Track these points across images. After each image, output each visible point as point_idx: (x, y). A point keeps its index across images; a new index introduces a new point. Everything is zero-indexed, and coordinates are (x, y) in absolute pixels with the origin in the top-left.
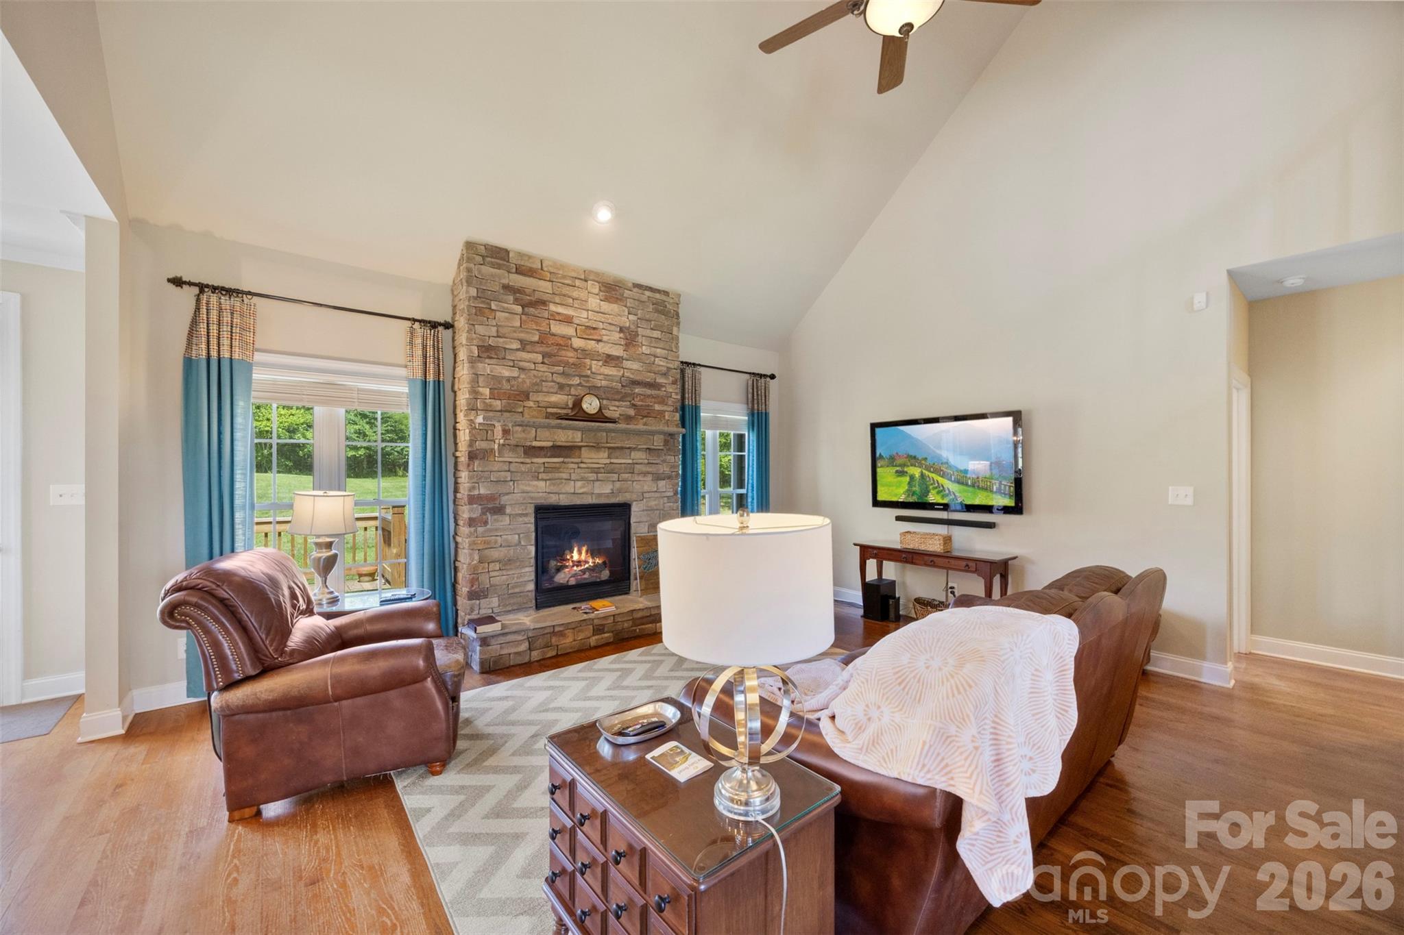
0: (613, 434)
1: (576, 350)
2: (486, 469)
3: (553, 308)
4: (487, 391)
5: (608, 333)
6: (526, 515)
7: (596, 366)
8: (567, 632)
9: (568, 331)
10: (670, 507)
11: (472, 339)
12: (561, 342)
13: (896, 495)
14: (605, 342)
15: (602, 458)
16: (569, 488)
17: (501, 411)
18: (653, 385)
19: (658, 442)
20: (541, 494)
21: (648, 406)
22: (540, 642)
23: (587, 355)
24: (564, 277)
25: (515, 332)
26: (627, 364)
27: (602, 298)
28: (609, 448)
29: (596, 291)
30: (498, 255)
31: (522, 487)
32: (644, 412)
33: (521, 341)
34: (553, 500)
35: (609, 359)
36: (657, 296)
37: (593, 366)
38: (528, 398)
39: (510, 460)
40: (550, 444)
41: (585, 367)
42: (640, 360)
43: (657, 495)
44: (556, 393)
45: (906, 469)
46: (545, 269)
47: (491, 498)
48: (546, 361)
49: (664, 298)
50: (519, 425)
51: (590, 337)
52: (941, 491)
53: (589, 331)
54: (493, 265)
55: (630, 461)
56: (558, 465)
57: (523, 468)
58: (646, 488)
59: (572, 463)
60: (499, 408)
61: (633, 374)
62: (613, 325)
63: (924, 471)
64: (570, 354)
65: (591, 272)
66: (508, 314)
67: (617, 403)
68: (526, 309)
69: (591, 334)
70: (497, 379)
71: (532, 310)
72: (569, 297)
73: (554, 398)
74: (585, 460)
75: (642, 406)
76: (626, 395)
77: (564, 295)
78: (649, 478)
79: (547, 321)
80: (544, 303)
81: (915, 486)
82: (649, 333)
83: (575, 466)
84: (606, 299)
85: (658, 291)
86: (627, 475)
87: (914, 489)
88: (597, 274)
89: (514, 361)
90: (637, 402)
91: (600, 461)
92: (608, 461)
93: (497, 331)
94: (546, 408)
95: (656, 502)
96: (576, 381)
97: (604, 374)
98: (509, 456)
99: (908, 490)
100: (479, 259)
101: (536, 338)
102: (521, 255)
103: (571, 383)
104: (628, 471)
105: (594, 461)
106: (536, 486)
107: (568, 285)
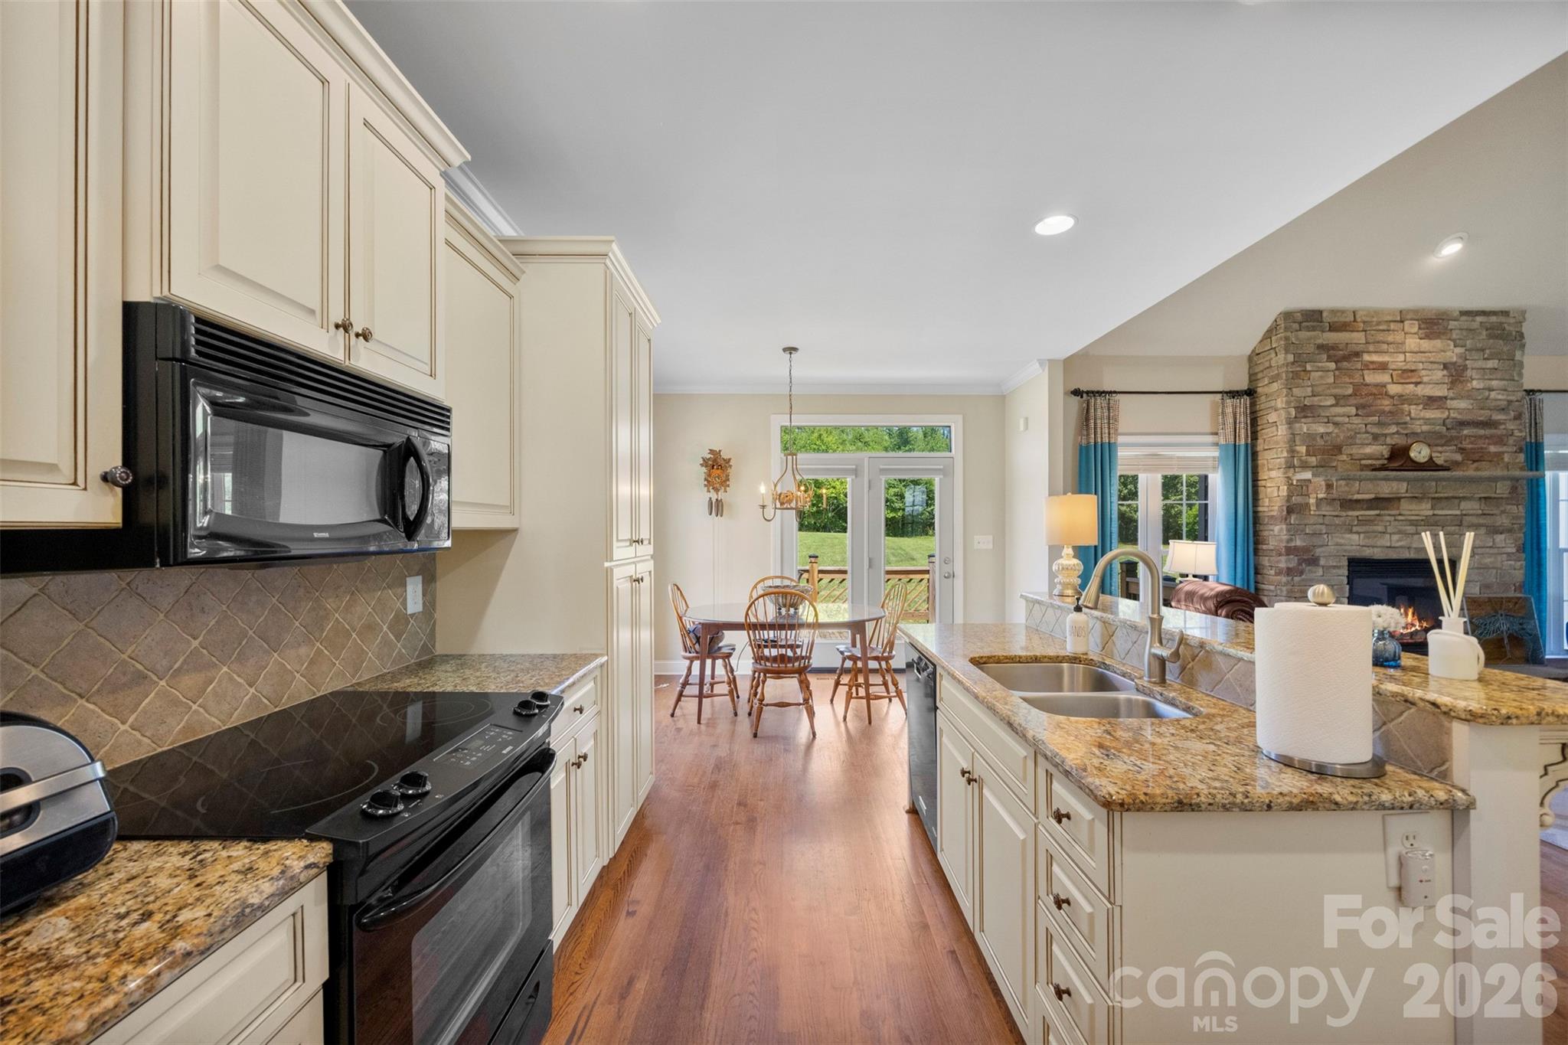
0: (1444, 483)
1: (1392, 397)
2: (1302, 522)
3: (1366, 357)
4: (1303, 449)
5: (1429, 373)
6: (1339, 567)
7: (1414, 410)
9: (1384, 378)
10: (1511, 565)
11: (1291, 402)
12: (1375, 391)
14: (1425, 383)
15: (1425, 509)
16: (1385, 541)
17: (1317, 467)
18: (1487, 424)
19: (1505, 489)
20: (1354, 547)
21: (1481, 448)
23: (1405, 400)
24: (1379, 323)
25: (1329, 388)
26: (1452, 404)
27: (1422, 336)
28: (1433, 498)
29: (1415, 329)
30: (1312, 318)
31: (1336, 540)
32: (1475, 456)
33: (1335, 396)
34: (1368, 553)
35: (1431, 401)
36: (1493, 319)
37: (1412, 411)
38: (1340, 452)
39: (1324, 513)
40: (1371, 496)
41: (1403, 413)
42: (1469, 397)
43: (1492, 551)
44: (1370, 444)
46: (1359, 320)
47: (1306, 550)
48: (1360, 413)
49: (1503, 319)
50: (1344, 479)
51: (1407, 381)
53: (1407, 374)
54: (1308, 329)
55: (1458, 512)
56: (1373, 518)
57: (1337, 521)
59: (1389, 515)
60: (1315, 464)
61: (1461, 414)
62: (1435, 363)
64: (1386, 402)
65: (1409, 311)
66: (1322, 374)
67: (1440, 449)
68: (1339, 364)
69: (1409, 377)
70: (1310, 437)
71: (1345, 364)
72: (1384, 343)
73: (1368, 450)
74: (1403, 512)
75: (1472, 449)
76: (1452, 439)
77: (1378, 342)
79: (1360, 372)
80: (1357, 354)
82: (1481, 364)
83: (1392, 518)
84: (1428, 337)
85: (1496, 313)
86: (1453, 528)
88: (1416, 311)
89: (1328, 417)
90: (1466, 445)
91: (1422, 513)
92: (1430, 513)
93: (1312, 391)
94: (1360, 460)
95: (1492, 560)
96: (1393, 429)
97: (1422, 418)
98: (1326, 510)
100: (1296, 326)
101: (1350, 391)
102: (1333, 312)
103: (1386, 432)
104: (1455, 523)
105: (1413, 513)
106: (1350, 539)
107: (1384, 330)
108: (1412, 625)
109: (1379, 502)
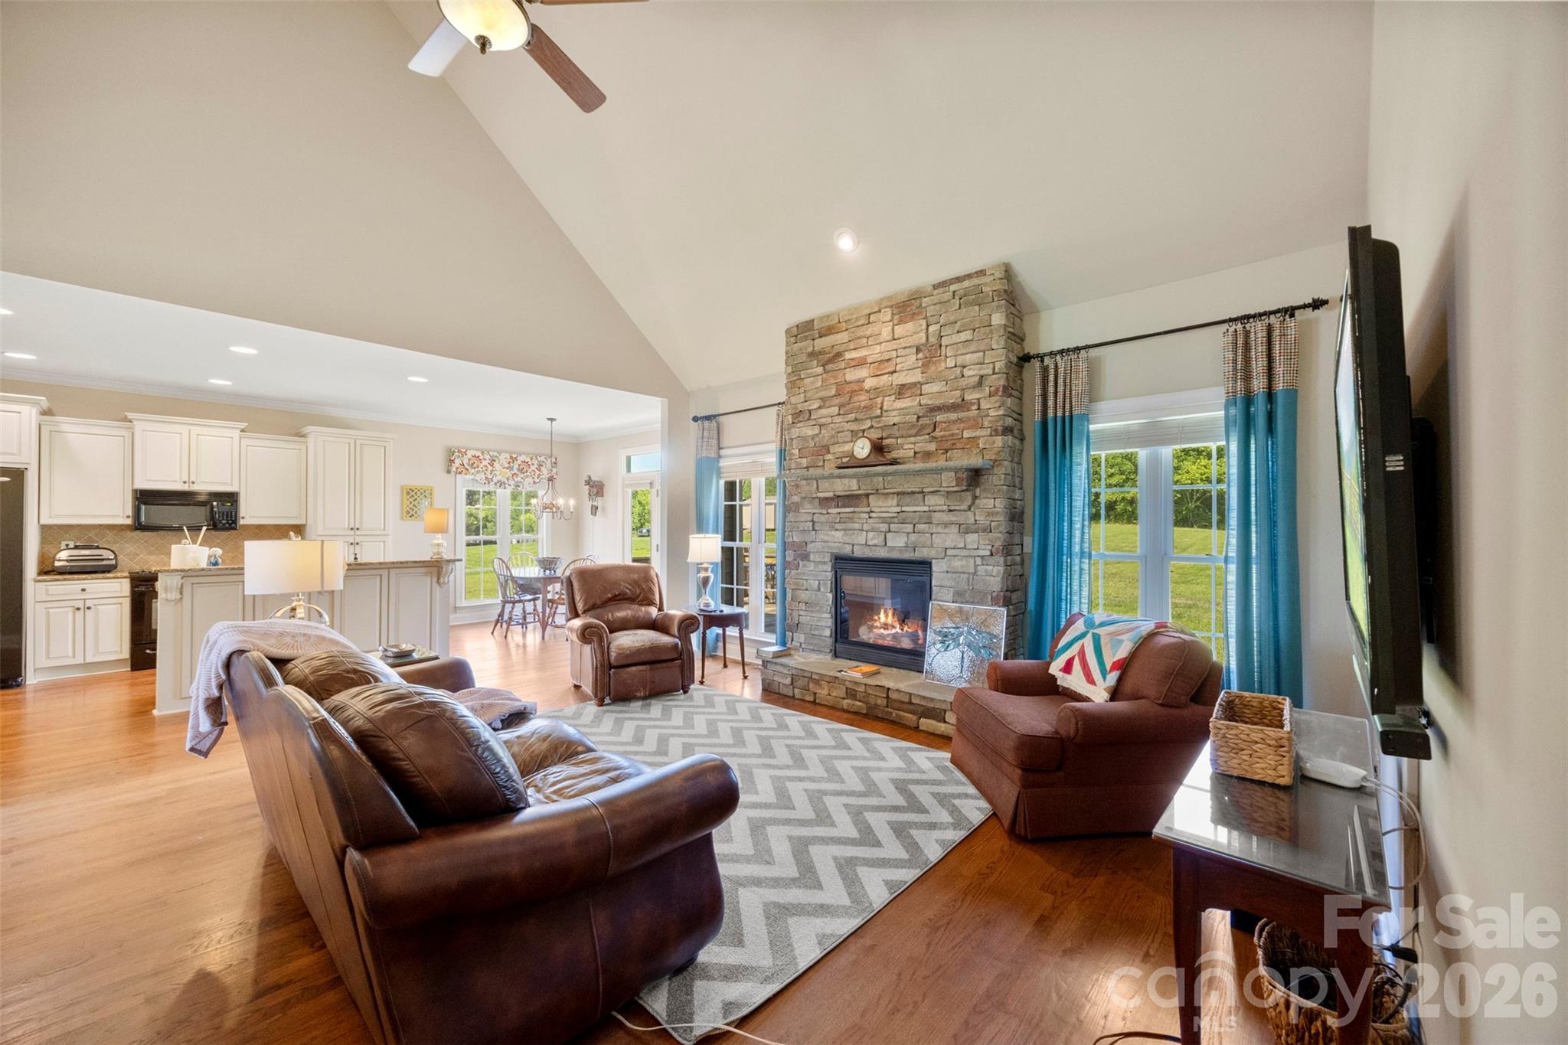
1: (868, 391)
2: (797, 520)
3: (848, 356)
4: (796, 452)
5: (903, 359)
6: (825, 563)
7: (889, 402)
8: (823, 682)
9: (862, 373)
10: (986, 571)
11: (788, 410)
12: (856, 388)
14: (899, 371)
15: (891, 506)
16: (861, 539)
17: (806, 467)
18: (961, 405)
20: (837, 544)
21: (952, 435)
22: (800, 683)
23: (879, 392)
24: (857, 319)
25: (817, 392)
26: (926, 389)
27: (896, 322)
28: (895, 494)
29: (889, 317)
30: (806, 328)
31: (822, 537)
32: (947, 447)
33: (822, 399)
34: (847, 550)
35: (902, 391)
36: (966, 284)
37: (885, 403)
38: (828, 451)
39: (812, 511)
40: (831, 494)
41: (876, 407)
42: (940, 378)
43: (964, 553)
44: (845, 442)
46: (841, 320)
47: (800, 545)
48: (841, 412)
49: (975, 281)
51: (883, 372)
53: (883, 365)
54: (802, 340)
55: (926, 509)
56: (850, 515)
57: (823, 518)
58: (948, 544)
59: (862, 512)
60: (805, 465)
61: (931, 399)
62: (908, 347)
64: (863, 398)
65: (883, 299)
66: (814, 377)
67: (912, 439)
68: (827, 367)
69: (885, 368)
70: (804, 439)
71: (830, 366)
72: (864, 337)
73: (843, 448)
74: (873, 509)
75: (944, 436)
76: (923, 427)
77: (859, 338)
78: (954, 529)
79: (844, 371)
80: (839, 355)
82: (956, 338)
83: (866, 516)
84: (901, 322)
85: (969, 276)
86: (924, 526)
88: (890, 298)
89: (816, 419)
90: (938, 432)
91: (890, 510)
92: (898, 509)
93: (805, 397)
94: (839, 458)
95: (964, 563)
96: (868, 424)
97: (898, 409)
98: (808, 508)
100: (794, 339)
101: (833, 392)
102: (821, 319)
103: (863, 428)
104: (924, 521)
105: (883, 509)
106: (834, 536)
107: (863, 325)
108: (893, 627)
109: (853, 500)
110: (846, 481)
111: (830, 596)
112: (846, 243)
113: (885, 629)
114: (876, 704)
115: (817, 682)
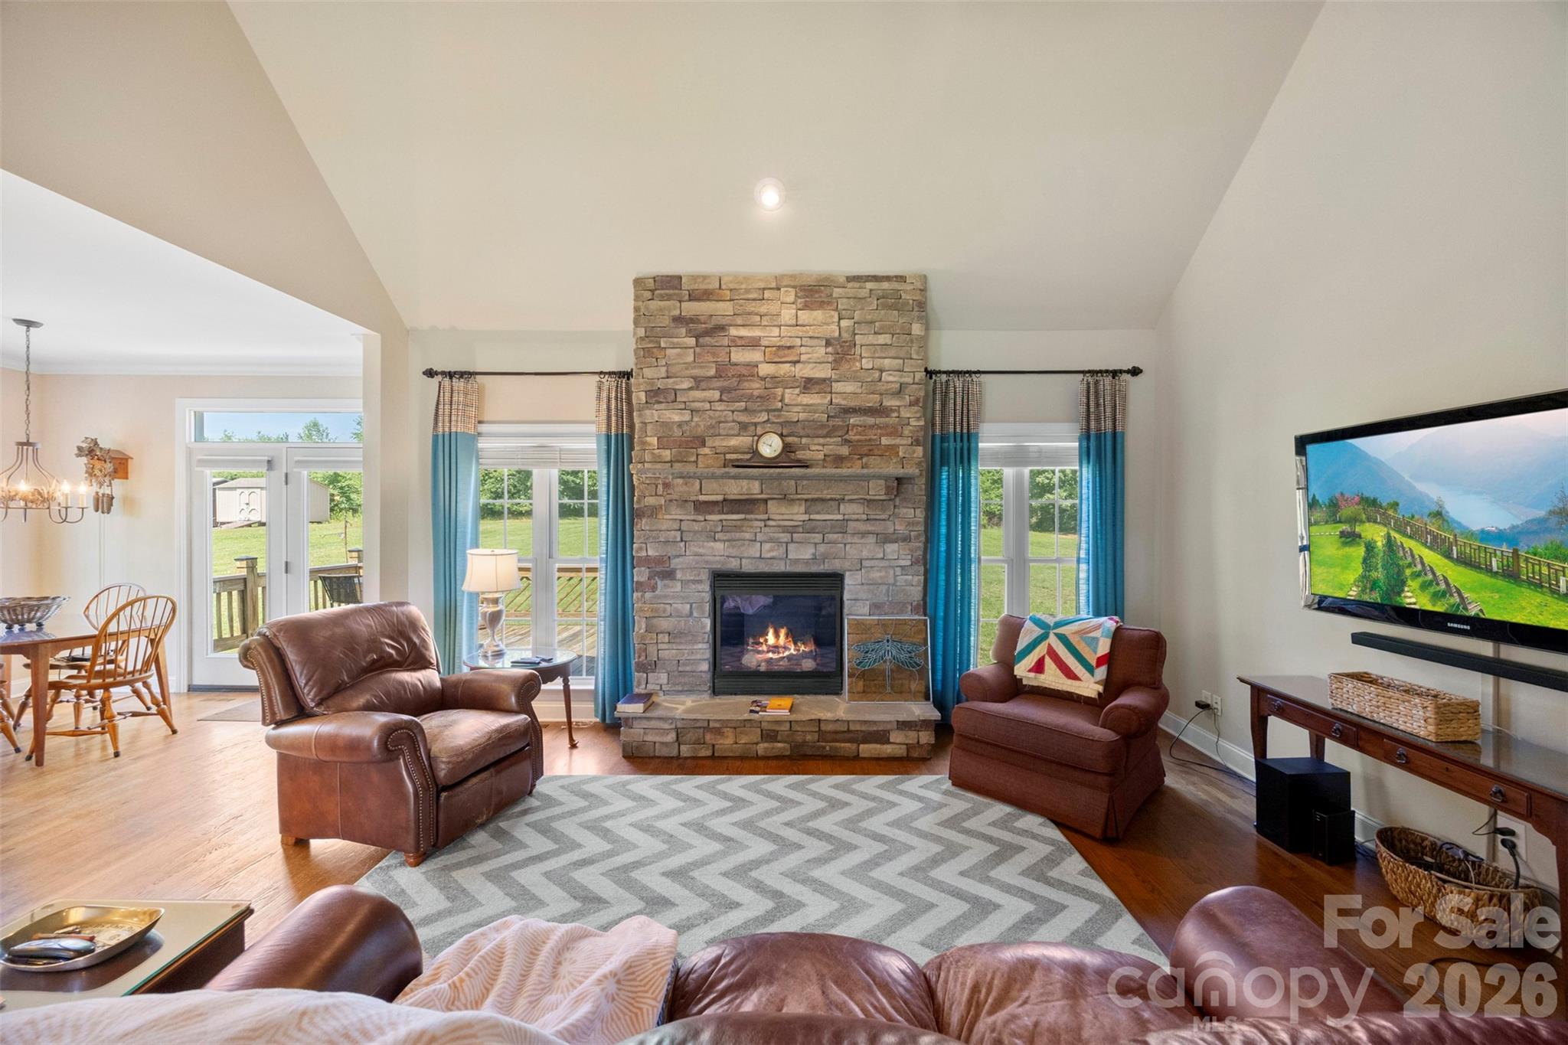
0: (805, 482)
1: (763, 379)
2: (654, 528)
3: (733, 332)
4: (655, 440)
5: (809, 350)
6: (700, 582)
7: (790, 395)
8: (725, 730)
9: (755, 356)
10: (906, 581)
11: (639, 385)
12: (745, 372)
13: (1341, 588)
14: (804, 362)
15: (797, 514)
16: (754, 551)
17: (671, 461)
18: (879, 411)
19: (877, 490)
20: (718, 558)
21: (870, 440)
22: (691, 736)
23: (779, 382)
24: (748, 291)
25: (687, 369)
26: (837, 387)
27: (799, 306)
28: (806, 500)
29: (791, 298)
30: (666, 285)
31: (697, 550)
32: (864, 450)
33: (695, 378)
34: (733, 565)
35: (811, 384)
36: (885, 285)
37: (787, 396)
38: (703, 444)
39: (680, 517)
40: (720, 498)
41: (775, 398)
42: (854, 378)
43: (883, 564)
44: (739, 435)
45: (1358, 529)
46: (723, 287)
47: (659, 560)
48: (724, 398)
49: (895, 285)
50: (680, 477)
51: (783, 360)
52: (1430, 583)
53: (782, 352)
54: (662, 298)
55: (840, 517)
56: (739, 523)
57: (696, 527)
58: (865, 554)
59: (757, 520)
60: (668, 459)
61: (844, 399)
62: (816, 338)
63: (1393, 534)
64: (756, 385)
65: (783, 276)
66: (681, 348)
67: (821, 440)
68: (701, 340)
69: (785, 356)
70: (666, 425)
71: (707, 340)
72: (757, 314)
73: (734, 442)
74: (772, 517)
75: (859, 441)
76: (835, 428)
77: (749, 314)
78: (872, 539)
79: (727, 350)
80: (721, 328)
81: (1376, 570)
82: (872, 339)
83: (762, 524)
84: (806, 307)
85: (888, 278)
86: (836, 536)
87: (1374, 574)
88: (793, 277)
89: (685, 402)
90: (852, 436)
91: (795, 517)
92: (806, 517)
93: (667, 371)
94: (725, 454)
95: (883, 574)
96: (764, 417)
97: (801, 404)
98: (676, 513)
99: (1363, 577)
100: (648, 294)
101: (713, 372)
102: (694, 278)
103: (756, 420)
104: (838, 530)
105: (786, 517)
106: (713, 548)
107: (754, 300)
108: (786, 648)
109: (744, 505)
110: (744, 483)
111: (708, 623)
112: (770, 197)
113: (774, 652)
114: (805, 742)
115: (718, 732)
